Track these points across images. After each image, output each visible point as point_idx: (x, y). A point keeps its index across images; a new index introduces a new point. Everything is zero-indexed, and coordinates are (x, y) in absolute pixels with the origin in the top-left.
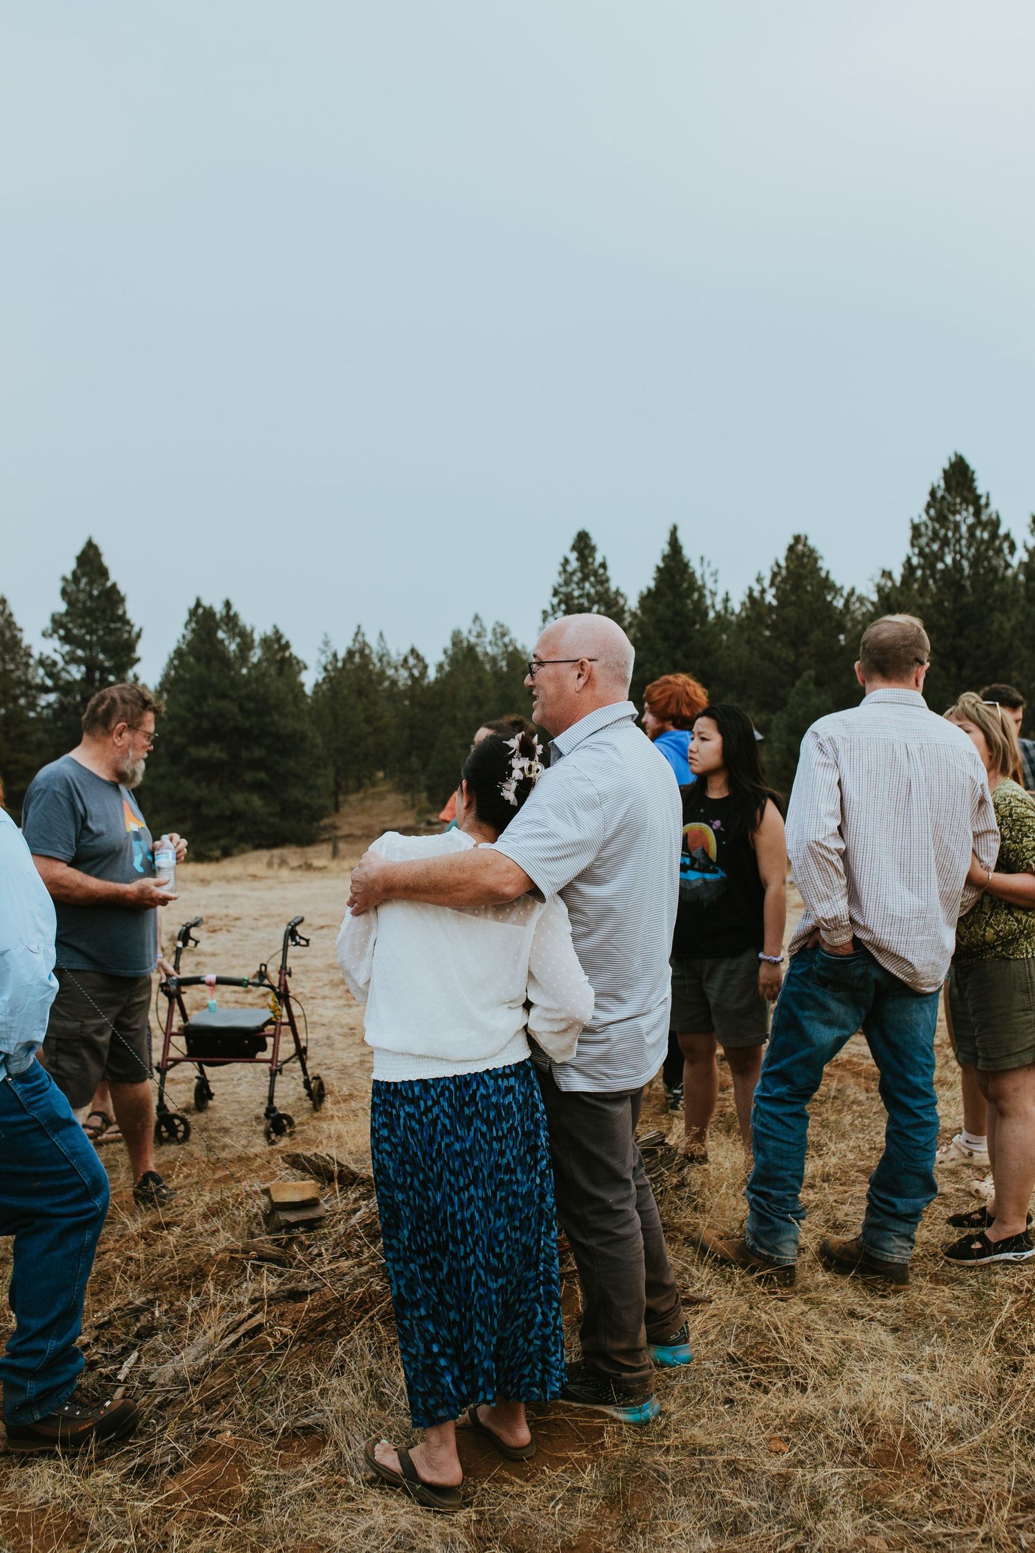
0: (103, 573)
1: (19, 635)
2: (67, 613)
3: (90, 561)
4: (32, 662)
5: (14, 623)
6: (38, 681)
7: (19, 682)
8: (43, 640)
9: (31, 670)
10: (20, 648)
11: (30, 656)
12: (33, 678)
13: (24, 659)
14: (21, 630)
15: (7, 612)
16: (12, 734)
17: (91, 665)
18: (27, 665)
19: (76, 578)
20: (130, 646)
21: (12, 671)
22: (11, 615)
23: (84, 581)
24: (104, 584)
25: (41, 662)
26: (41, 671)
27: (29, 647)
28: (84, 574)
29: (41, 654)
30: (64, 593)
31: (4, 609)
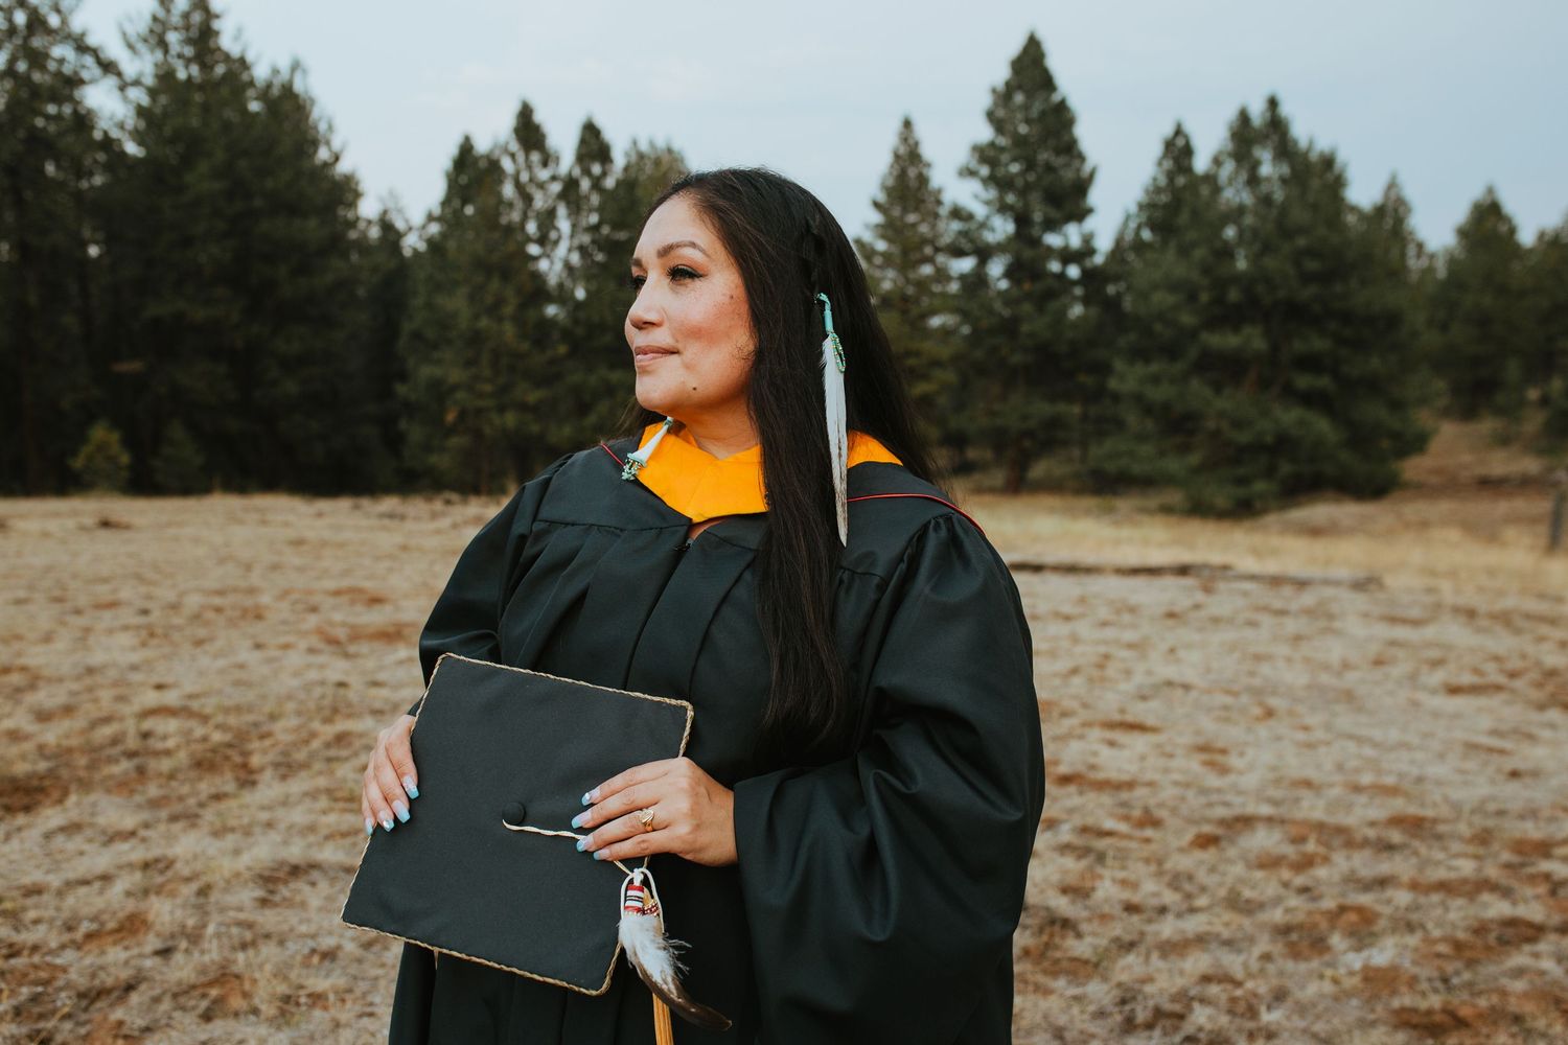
0: (1047, 83)
1: (927, 172)
2: (992, 144)
3: (1031, 68)
4: (942, 212)
5: (921, 157)
6: (949, 239)
7: (925, 241)
9: (940, 224)
10: (928, 191)
11: (939, 203)
12: (942, 235)
13: (932, 209)
14: (929, 165)
17: (1022, 220)
18: (936, 216)
19: (1010, 89)
20: (1082, 186)
21: (914, 225)
22: (917, 144)
23: (1019, 98)
24: (1047, 99)
25: (955, 214)
26: (954, 227)
27: (939, 191)
28: (1020, 87)
29: (955, 201)
30: (991, 116)
31: (909, 136)
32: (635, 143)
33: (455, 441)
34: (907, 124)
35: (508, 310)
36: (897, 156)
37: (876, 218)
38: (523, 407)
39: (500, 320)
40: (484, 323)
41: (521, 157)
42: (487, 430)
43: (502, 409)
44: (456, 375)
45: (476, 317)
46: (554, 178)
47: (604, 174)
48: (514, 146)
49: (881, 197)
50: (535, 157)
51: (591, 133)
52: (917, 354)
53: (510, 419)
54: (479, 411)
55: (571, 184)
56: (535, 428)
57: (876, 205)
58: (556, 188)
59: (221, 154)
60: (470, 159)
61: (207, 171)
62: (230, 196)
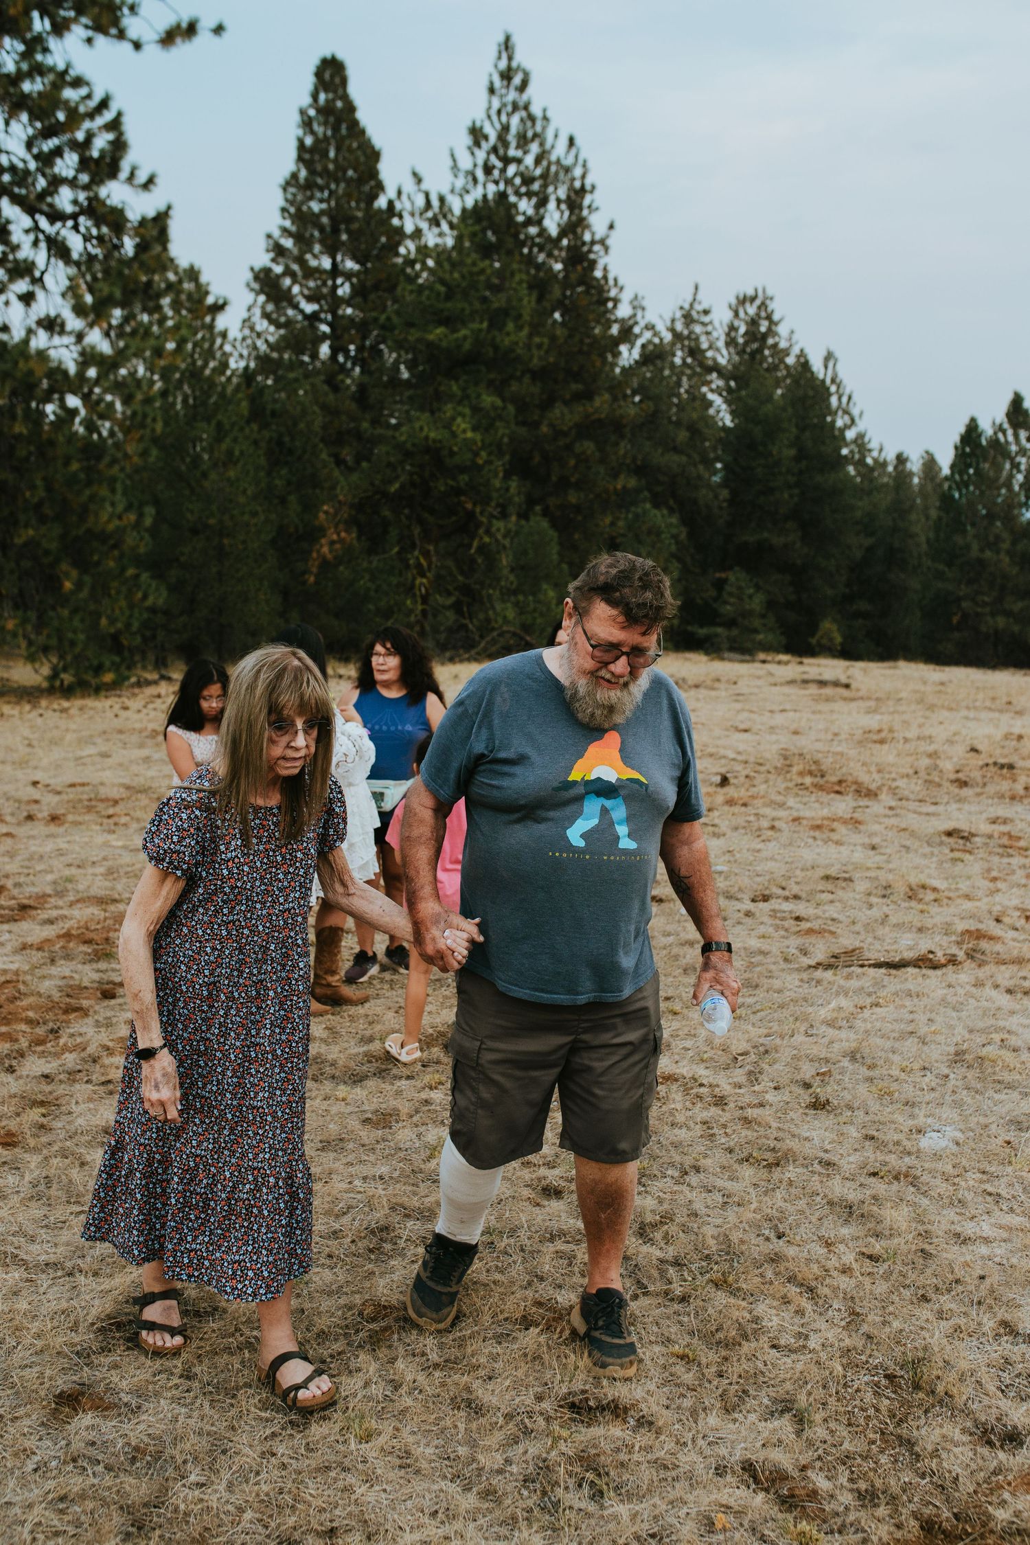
33: (956, 635)
35: (1005, 546)
38: (1008, 614)
39: (998, 552)
40: (988, 554)
42: (984, 629)
43: (993, 615)
44: (963, 590)
45: (982, 550)
48: (1006, 425)
50: (1022, 433)
53: (1001, 622)
54: (977, 614)
56: (1016, 629)
59: (794, 430)
60: (974, 435)
61: (786, 442)
62: (798, 459)
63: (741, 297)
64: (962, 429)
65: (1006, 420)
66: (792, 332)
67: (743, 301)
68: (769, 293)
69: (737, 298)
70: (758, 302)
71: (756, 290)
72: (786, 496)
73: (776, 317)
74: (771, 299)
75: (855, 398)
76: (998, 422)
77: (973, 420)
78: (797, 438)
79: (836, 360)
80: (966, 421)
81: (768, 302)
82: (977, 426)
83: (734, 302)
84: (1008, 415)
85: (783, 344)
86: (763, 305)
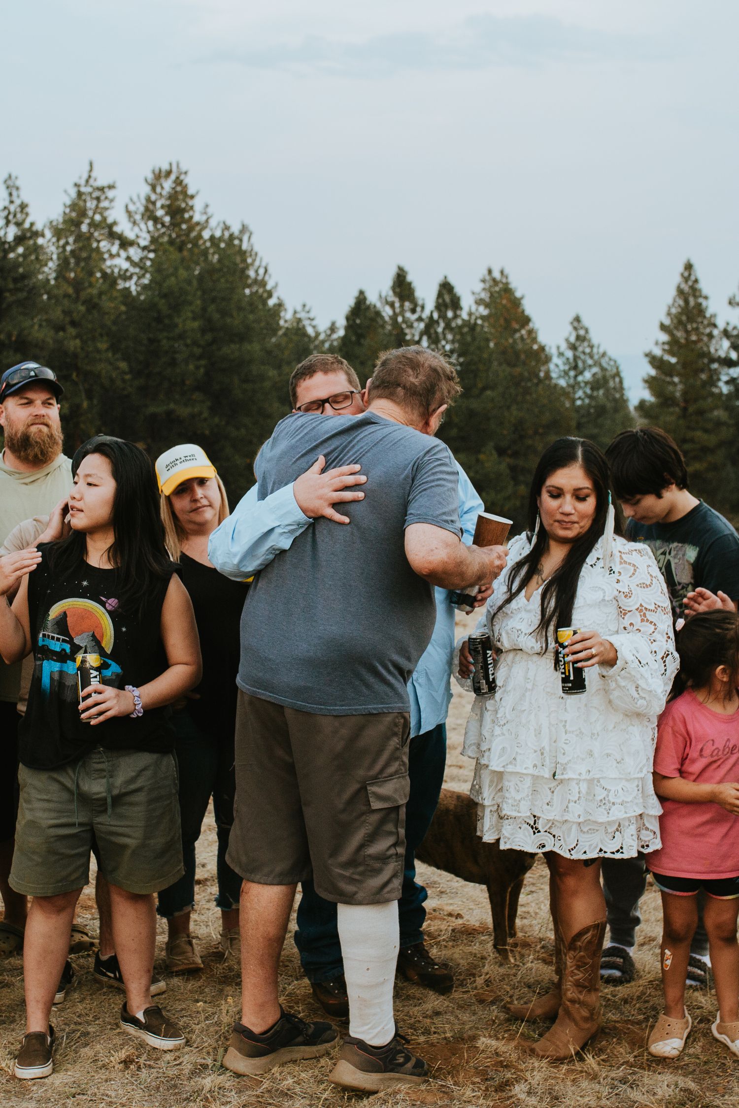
1: (704, 303)
4: (716, 332)
5: (700, 291)
6: (722, 354)
7: (702, 355)
8: (729, 308)
9: (714, 341)
10: (705, 317)
11: (715, 326)
12: (716, 350)
13: (708, 330)
14: (706, 298)
15: (693, 278)
16: (691, 410)
18: (711, 336)
21: (695, 342)
22: (696, 281)
25: (726, 333)
26: (726, 344)
27: (714, 316)
29: (728, 324)
31: (690, 275)
32: (490, 272)
34: (689, 267)
36: (680, 292)
37: (664, 337)
41: (397, 305)
46: (420, 319)
47: (456, 316)
48: (392, 297)
49: (667, 322)
50: (407, 305)
51: (446, 288)
52: (692, 440)
55: (431, 323)
57: (663, 327)
58: (422, 326)
59: (199, 302)
60: (363, 307)
61: (190, 315)
62: (203, 331)
63: (157, 171)
64: (351, 302)
65: (391, 293)
66: (207, 206)
67: (159, 176)
68: (184, 168)
69: (153, 172)
70: (173, 177)
71: (171, 164)
72: (191, 367)
73: (191, 191)
74: (186, 173)
75: (270, 270)
76: (384, 294)
77: (361, 293)
78: (204, 309)
79: (251, 234)
80: (356, 294)
81: (182, 177)
82: (365, 299)
83: (150, 176)
84: (393, 288)
85: (198, 217)
86: (178, 182)
